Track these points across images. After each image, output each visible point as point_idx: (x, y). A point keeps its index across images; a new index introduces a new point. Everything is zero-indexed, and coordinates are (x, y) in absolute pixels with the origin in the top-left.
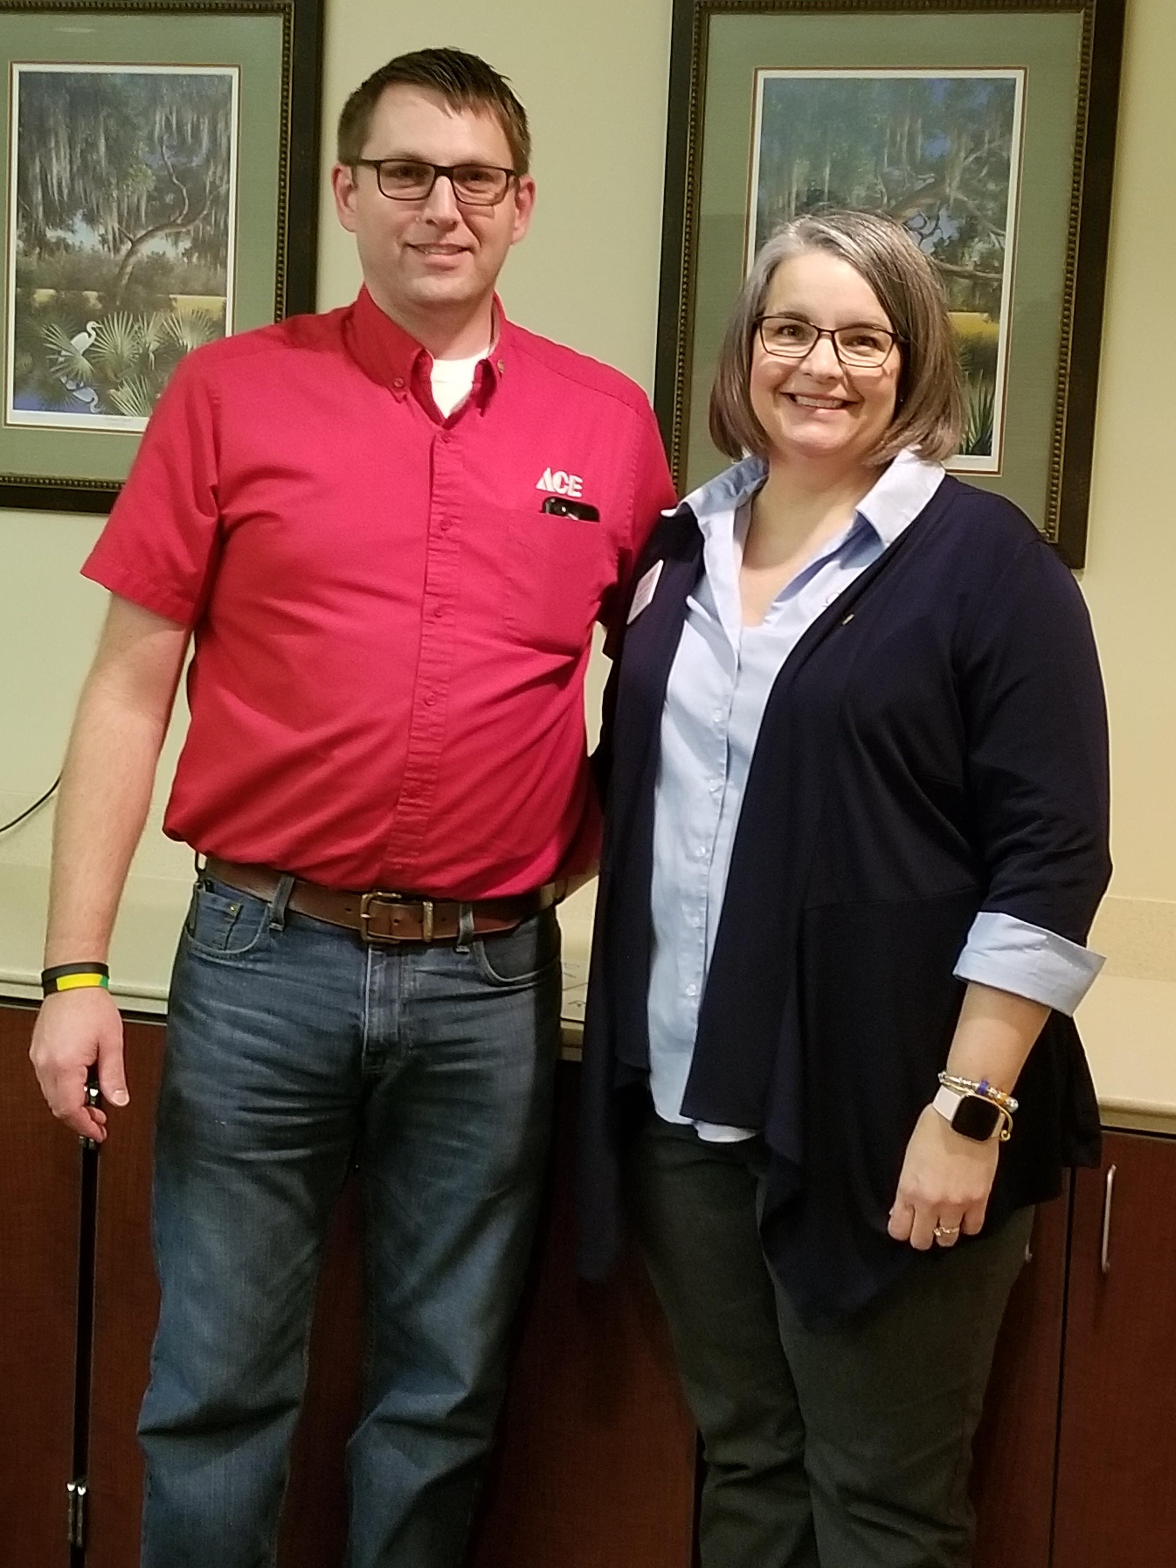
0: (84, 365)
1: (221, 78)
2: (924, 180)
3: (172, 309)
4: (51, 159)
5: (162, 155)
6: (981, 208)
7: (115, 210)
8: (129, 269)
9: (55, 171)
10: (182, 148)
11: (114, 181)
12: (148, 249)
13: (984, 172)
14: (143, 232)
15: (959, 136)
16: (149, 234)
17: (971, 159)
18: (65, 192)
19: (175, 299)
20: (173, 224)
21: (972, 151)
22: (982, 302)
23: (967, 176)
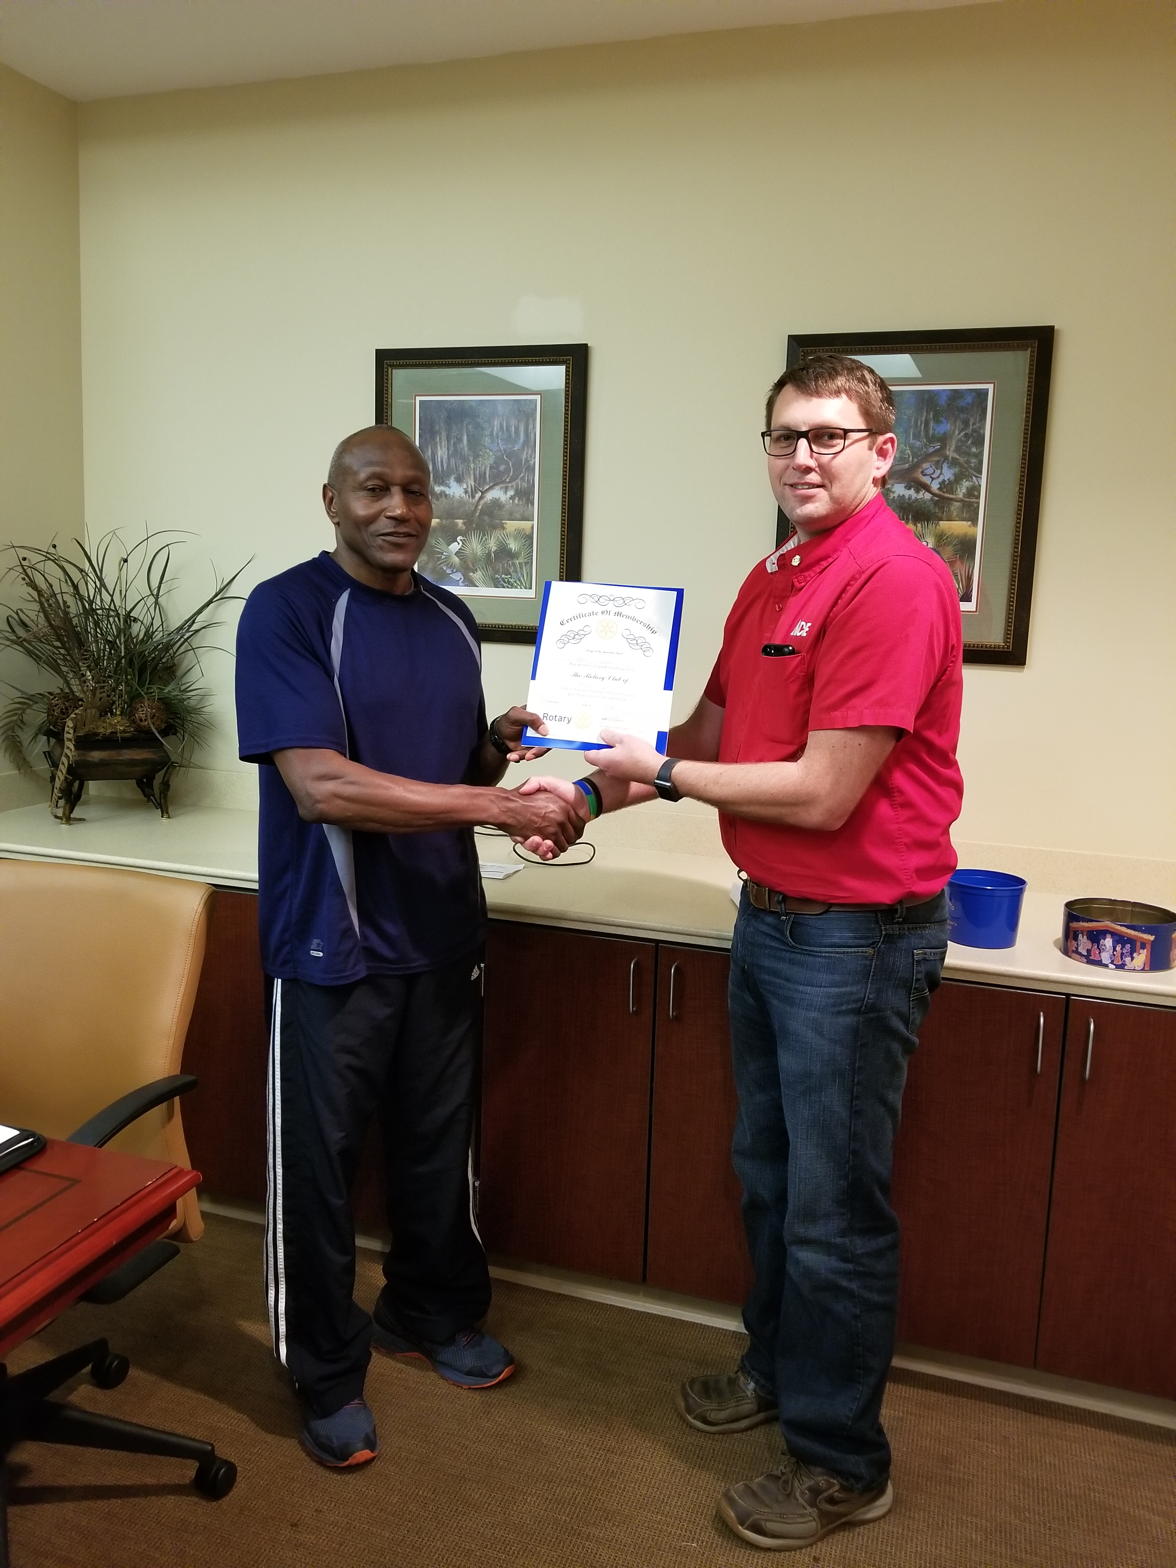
0: (456, 560)
1: (530, 401)
2: (934, 447)
3: (504, 528)
4: (437, 448)
5: (498, 444)
6: (968, 462)
7: (472, 474)
8: (480, 507)
9: (439, 454)
10: (510, 439)
11: (471, 459)
12: (490, 496)
13: (969, 442)
14: (488, 487)
15: (955, 421)
16: (491, 488)
17: (962, 434)
18: (445, 466)
19: (506, 524)
20: (503, 482)
21: (962, 430)
22: (967, 516)
23: (960, 444)
